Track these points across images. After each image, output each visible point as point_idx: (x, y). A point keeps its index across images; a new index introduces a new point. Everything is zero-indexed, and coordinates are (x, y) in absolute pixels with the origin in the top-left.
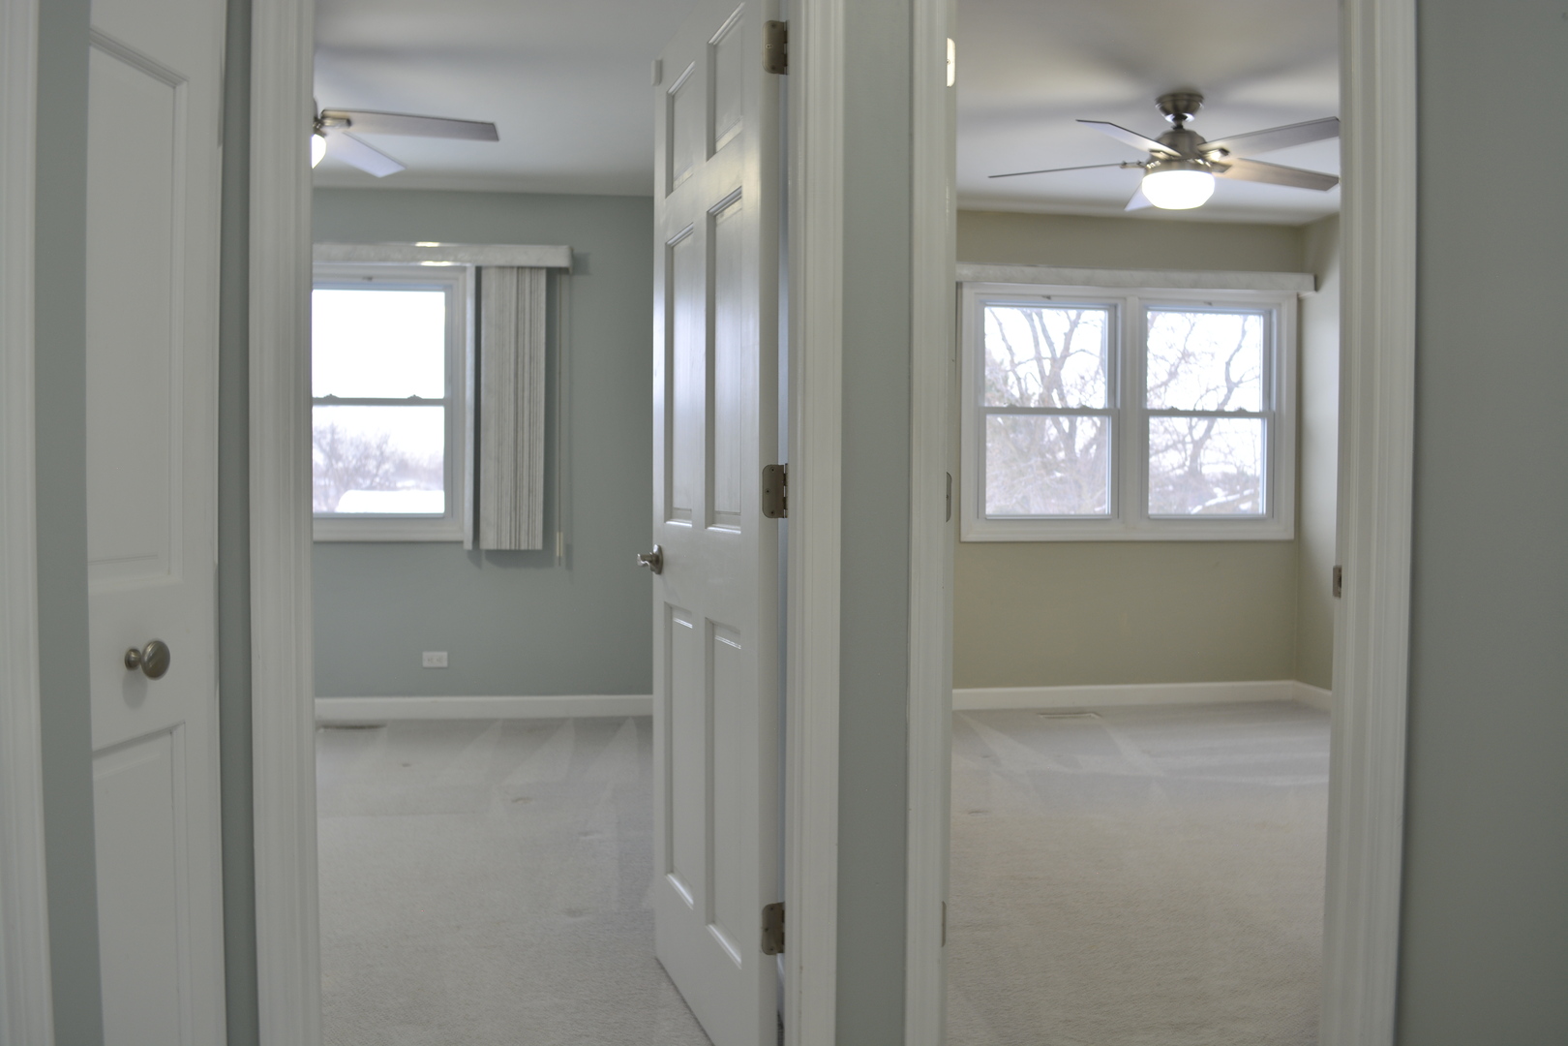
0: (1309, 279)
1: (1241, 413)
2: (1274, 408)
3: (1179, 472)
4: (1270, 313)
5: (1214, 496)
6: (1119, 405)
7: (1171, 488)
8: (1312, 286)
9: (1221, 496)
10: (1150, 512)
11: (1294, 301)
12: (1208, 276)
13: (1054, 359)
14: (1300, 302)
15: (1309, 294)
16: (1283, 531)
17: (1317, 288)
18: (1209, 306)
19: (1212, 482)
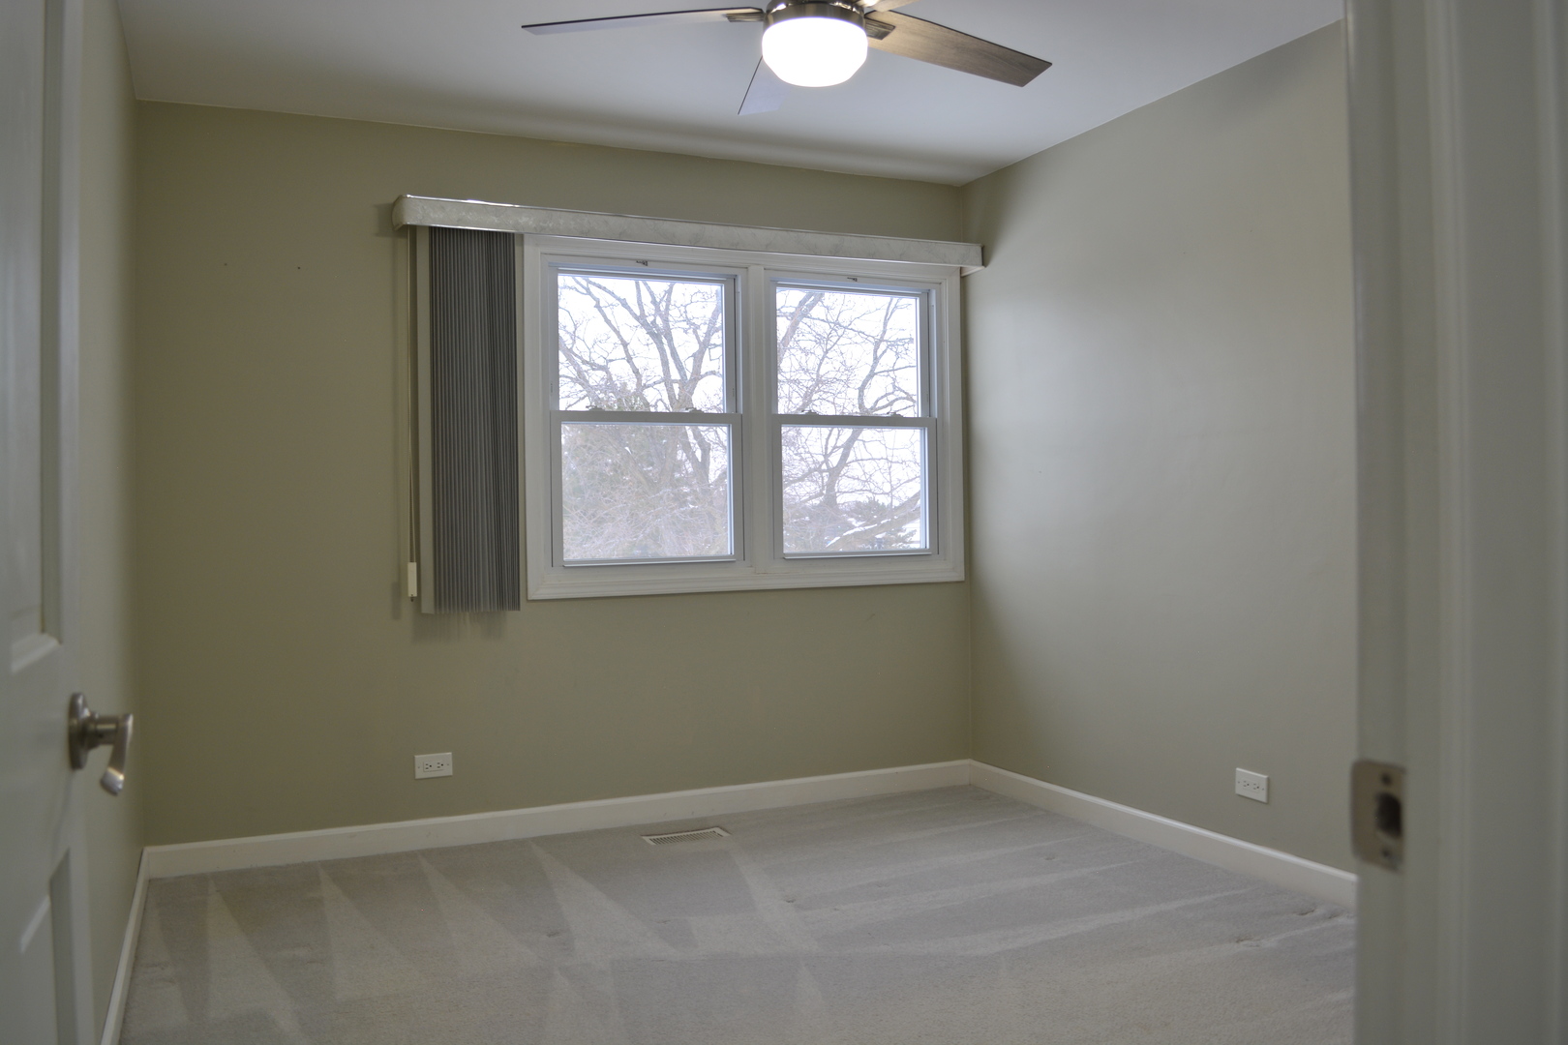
0: (976, 250)
1: (895, 421)
2: (936, 414)
3: (816, 502)
4: (928, 294)
5: (852, 527)
6: (741, 411)
7: (807, 518)
8: (979, 259)
9: (858, 526)
10: (785, 551)
11: (957, 279)
12: (852, 241)
13: (683, 382)
14: (964, 280)
15: (974, 269)
16: (949, 569)
17: (985, 263)
18: (853, 283)
19: (846, 512)
